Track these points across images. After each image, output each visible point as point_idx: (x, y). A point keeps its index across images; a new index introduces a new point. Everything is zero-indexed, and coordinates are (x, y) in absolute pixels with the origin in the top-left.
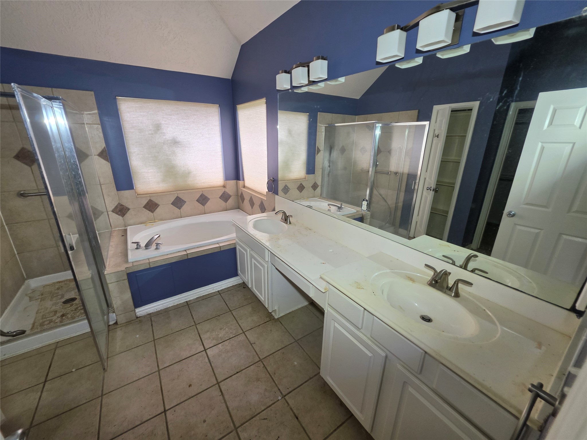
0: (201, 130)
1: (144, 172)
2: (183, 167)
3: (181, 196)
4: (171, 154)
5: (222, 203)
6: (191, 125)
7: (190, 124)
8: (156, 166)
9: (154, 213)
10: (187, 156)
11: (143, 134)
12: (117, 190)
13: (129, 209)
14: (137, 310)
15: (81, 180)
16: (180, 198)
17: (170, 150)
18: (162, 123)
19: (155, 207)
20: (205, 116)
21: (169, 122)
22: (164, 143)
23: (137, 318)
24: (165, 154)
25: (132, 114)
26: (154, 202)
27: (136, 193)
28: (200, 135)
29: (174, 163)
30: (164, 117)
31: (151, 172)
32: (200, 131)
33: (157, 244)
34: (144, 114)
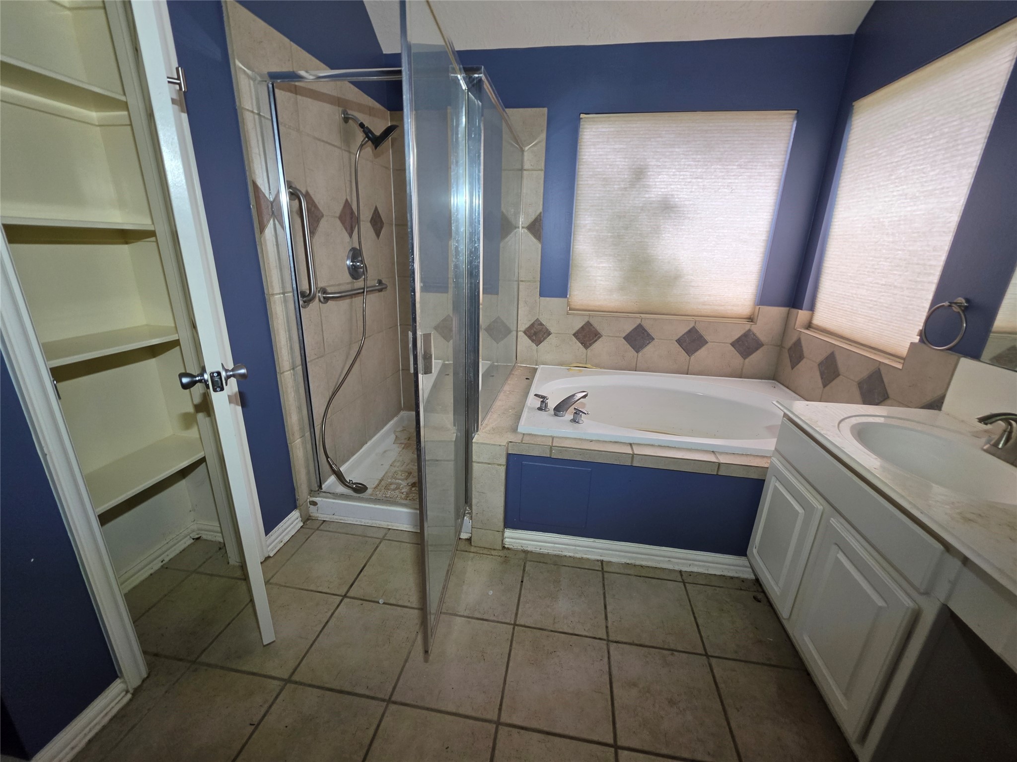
0: (734, 177)
1: (591, 267)
2: (669, 262)
3: (647, 325)
4: (651, 233)
5: (736, 360)
6: (713, 167)
7: (709, 164)
8: (616, 256)
9: (589, 350)
10: (683, 239)
11: (608, 189)
12: (540, 295)
13: (549, 334)
14: (509, 533)
15: (479, 245)
16: (644, 329)
17: (652, 224)
18: (650, 163)
19: (593, 339)
20: (752, 144)
21: (665, 162)
22: (642, 209)
23: (504, 547)
24: (639, 232)
25: (599, 148)
26: (594, 327)
27: (568, 305)
28: (726, 190)
29: (652, 252)
30: (658, 152)
31: (603, 267)
32: (730, 181)
33: (577, 412)
34: (622, 146)
